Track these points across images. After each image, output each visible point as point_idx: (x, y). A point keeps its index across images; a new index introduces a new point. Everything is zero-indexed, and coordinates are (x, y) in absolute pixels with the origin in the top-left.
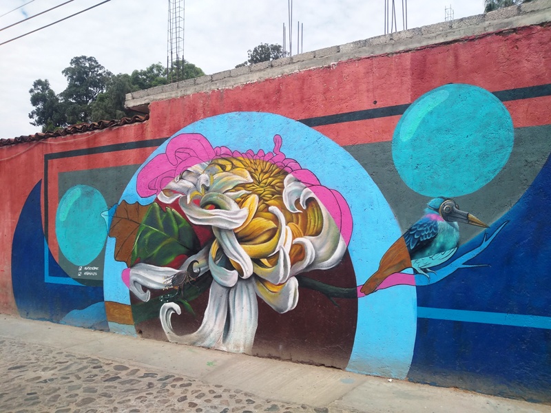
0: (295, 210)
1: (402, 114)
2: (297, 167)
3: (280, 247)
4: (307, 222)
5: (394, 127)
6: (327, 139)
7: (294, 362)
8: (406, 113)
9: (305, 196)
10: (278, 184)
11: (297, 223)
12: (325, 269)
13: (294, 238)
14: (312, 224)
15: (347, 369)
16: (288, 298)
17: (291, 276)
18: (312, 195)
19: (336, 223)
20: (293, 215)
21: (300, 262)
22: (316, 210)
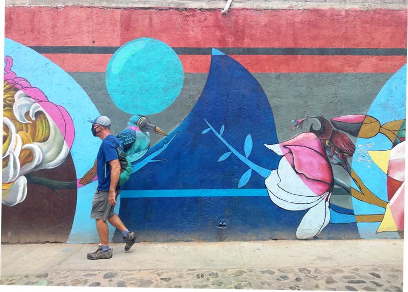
0: (25, 121)
1: (113, 53)
2: (26, 85)
3: (11, 152)
4: (36, 131)
5: (107, 62)
6: (53, 64)
7: (22, 244)
8: (116, 52)
9: (34, 110)
10: (9, 98)
11: (27, 132)
12: (51, 168)
13: (23, 144)
14: (41, 132)
15: (68, 242)
16: (17, 193)
17: (20, 175)
18: (41, 109)
19: (62, 132)
20: (23, 125)
21: (28, 164)
22: (43, 121)
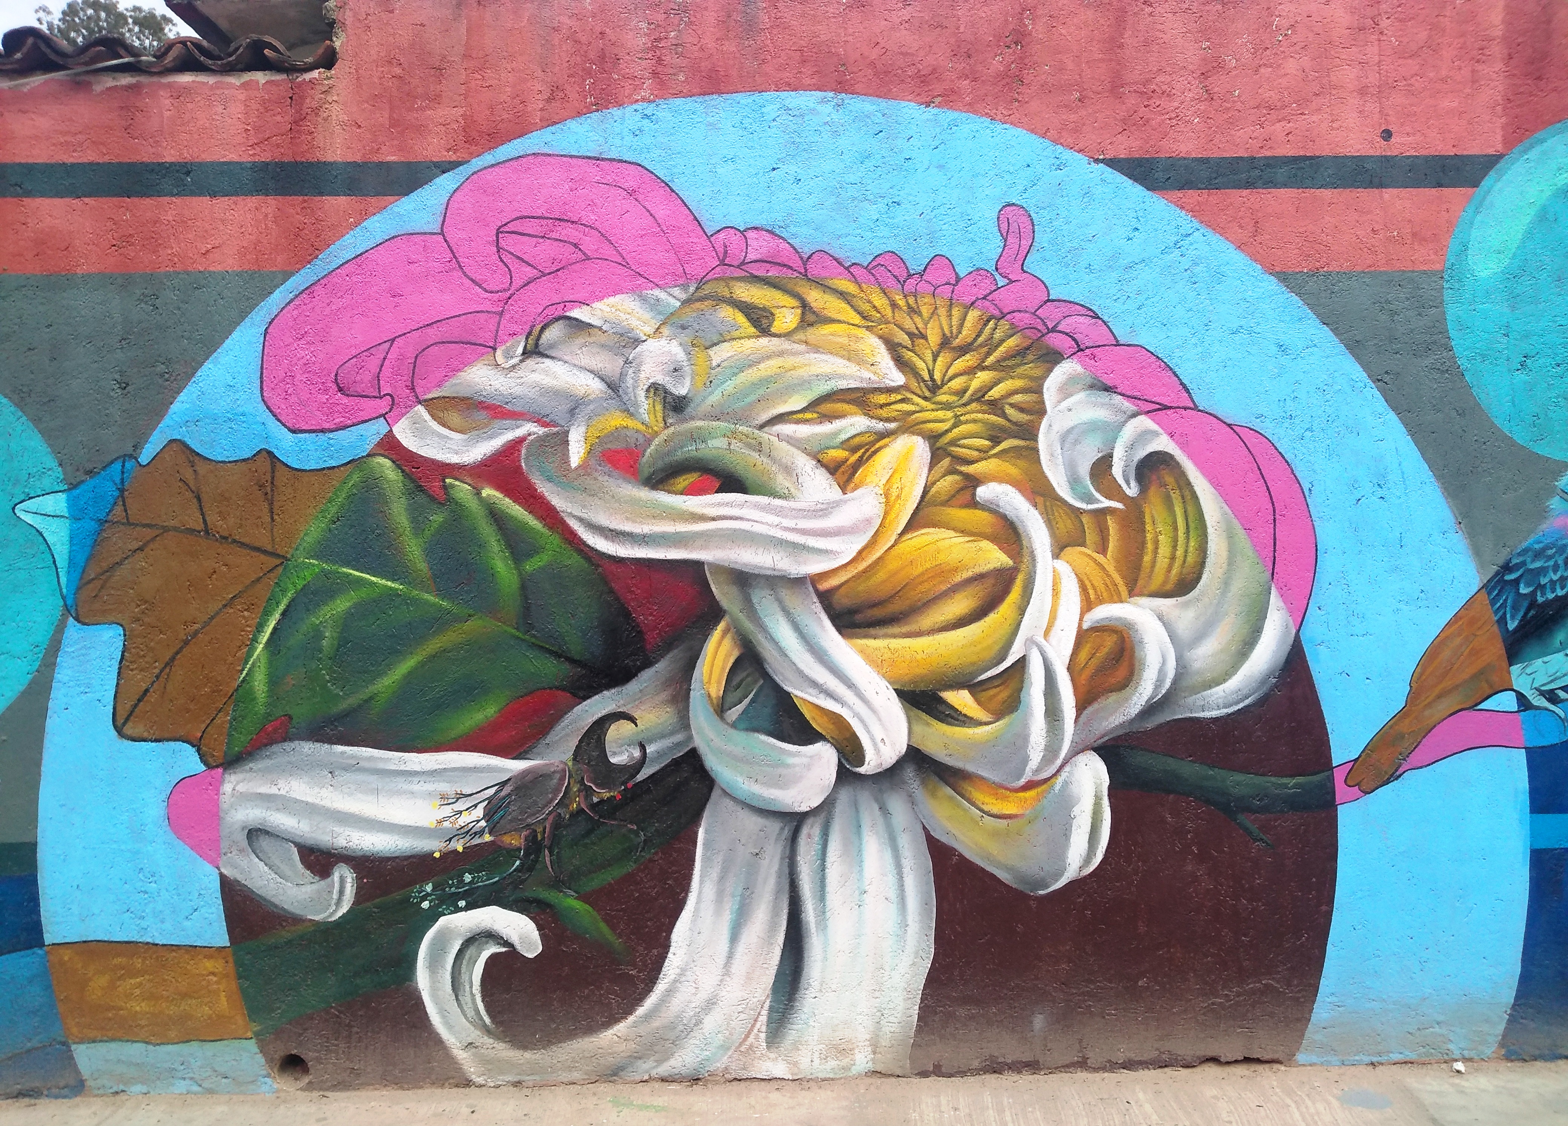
0: (1090, 500)
1: (1476, 184)
2: (1097, 335)
3: (1030, 642)
4: (1143, 543)
5: (1451, 225)
6: (1216, 240)
7: (1096, 1070)
8: (1486, 183)
9: (1131, 447)
10: (1018, 398)
11: (1103, 551)
12: (1214, 714)
13: (1088, 605)
14: (1164, 550)
15: (1300, 1057)
16: (1066, 835)
17: (1077, 751)
18: (1163, 443)
19: (1256, 545)
20: (1085, 519)
21: (1113, 697)
22: (1175, 496)
